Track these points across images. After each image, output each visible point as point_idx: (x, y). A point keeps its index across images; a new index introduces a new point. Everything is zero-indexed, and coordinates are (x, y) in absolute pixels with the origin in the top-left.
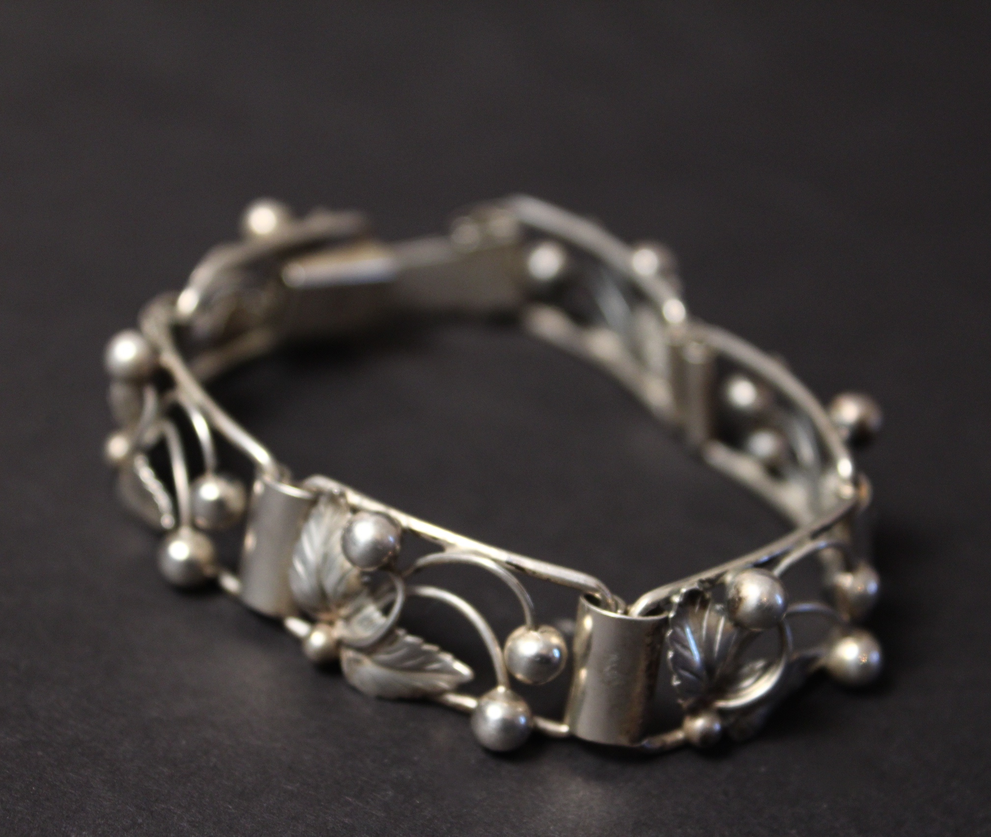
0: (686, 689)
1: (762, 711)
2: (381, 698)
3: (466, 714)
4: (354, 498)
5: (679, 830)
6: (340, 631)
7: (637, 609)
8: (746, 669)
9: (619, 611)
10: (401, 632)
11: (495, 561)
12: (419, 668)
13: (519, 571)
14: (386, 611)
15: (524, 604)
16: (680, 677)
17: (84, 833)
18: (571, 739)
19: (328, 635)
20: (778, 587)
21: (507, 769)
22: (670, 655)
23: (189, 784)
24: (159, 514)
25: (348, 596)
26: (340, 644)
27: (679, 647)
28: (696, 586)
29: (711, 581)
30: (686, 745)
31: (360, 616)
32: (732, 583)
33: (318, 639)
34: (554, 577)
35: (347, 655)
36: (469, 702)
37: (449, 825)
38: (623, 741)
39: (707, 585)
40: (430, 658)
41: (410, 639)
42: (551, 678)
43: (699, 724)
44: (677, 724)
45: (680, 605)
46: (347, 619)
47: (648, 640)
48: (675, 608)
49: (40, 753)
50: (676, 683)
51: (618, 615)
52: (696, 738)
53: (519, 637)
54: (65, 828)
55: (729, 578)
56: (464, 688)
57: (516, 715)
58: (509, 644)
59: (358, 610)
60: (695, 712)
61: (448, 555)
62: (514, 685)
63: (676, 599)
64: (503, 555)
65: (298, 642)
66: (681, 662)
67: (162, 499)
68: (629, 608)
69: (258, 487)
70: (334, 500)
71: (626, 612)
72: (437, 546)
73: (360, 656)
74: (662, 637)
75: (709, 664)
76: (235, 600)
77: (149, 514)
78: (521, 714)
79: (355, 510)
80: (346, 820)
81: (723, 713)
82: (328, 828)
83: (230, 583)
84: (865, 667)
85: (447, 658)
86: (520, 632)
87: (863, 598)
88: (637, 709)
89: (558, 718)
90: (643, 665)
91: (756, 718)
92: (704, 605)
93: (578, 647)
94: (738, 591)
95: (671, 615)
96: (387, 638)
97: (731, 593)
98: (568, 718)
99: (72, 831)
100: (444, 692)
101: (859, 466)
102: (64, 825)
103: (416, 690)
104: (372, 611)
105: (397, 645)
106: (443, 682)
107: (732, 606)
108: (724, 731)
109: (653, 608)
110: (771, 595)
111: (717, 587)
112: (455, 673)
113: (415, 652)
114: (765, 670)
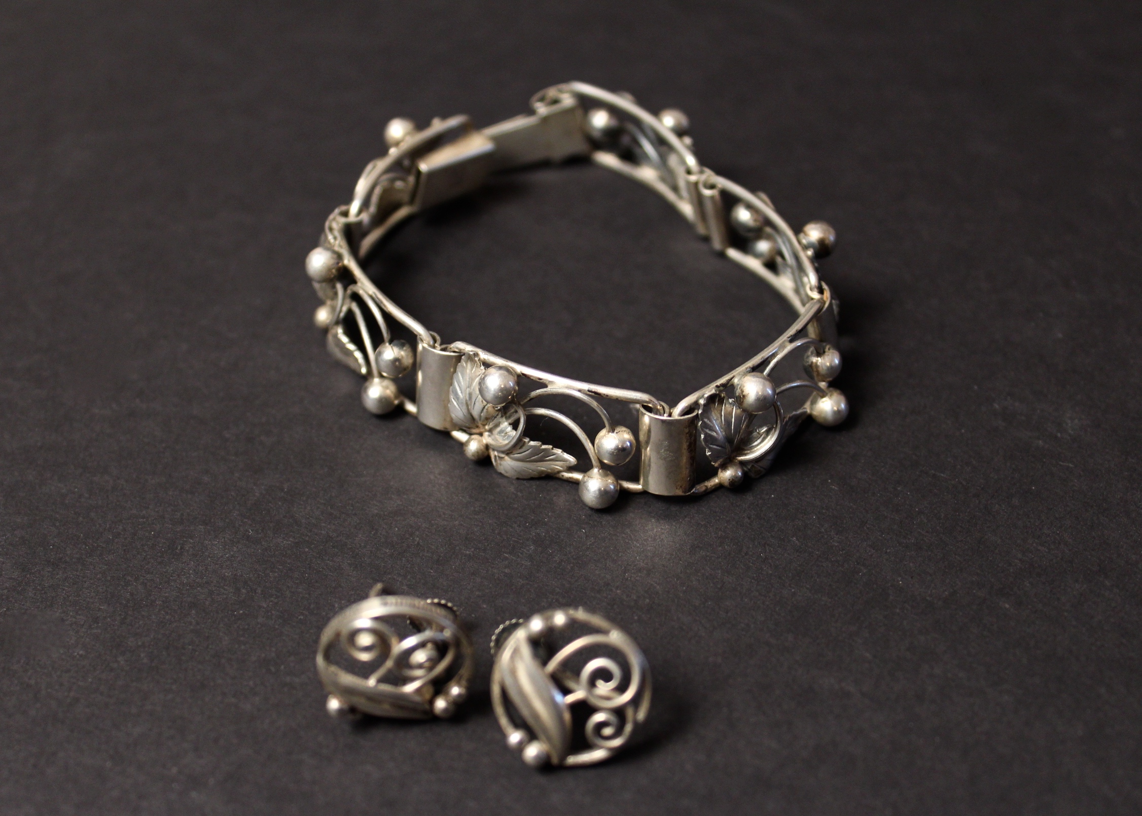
0: (716, 456)
1: (770, 457)
2: (518, 479)
3: (576, 484)
4: (484, 355)
5: (720, 548)
6: (487, 439)
7: (677, 411)
8: (755, 434)
9: (665, 415)
10: (527, 440)
11: (580, 391)
12: (541, 460)
13: (596, 396)
14: (515, 426)
15: (603, 417)
16: (711, 450)
17: (343, 602)
18: (644, 493)
19: (479, 441)
20: (768, 384)
21: (606, 519)
22: (702, 436)
23: (404, 559)
24: (360, 366)
25: (488, 419)
26: (487, 447)
27: (708, 431)
28: (713, 391)
29: (723, 385)
30: (720, 486)
31: (498, 429)
32: (738, 385)
33: (474, 446)
34: (620, 397)
35: (493, 454)
36: (577, 476)
37: (572, 565)
38: (679, 492)
39: (722, 388)
40: (547, 453)
41: (532, 443)
42: (627, 460)
43: (727, 475)
44: (714, 473)
45: (705, 405)
46: (490, 431)
47: (687, 430)
48: (702, 407)
49: (307, 550)
50: (708, 454)
51: (665, 417)
52: (726, 483)
53: (603, 437)
54: (330, 600)
55: (736, 381)
56: (571, 469)
57: (607, 485)
58: (597, 441)
59: (497, 425)
60: (724, 467)
61: (551, 389)
62: (603, 466)
63: (702, 402)
64: (586, 386)
65: (461, 445)
66: (710, 439)
67: (358, 355)
68: (671, 411)
69: (420, 347)
70: (471, 358)
71: (670, 415)
72: (542, 384)
73: (503, 455)
74: (696, 426)
75: (729, 439)
76: (415, 417)
77: (352, 364)
78: (610, 483)
79: (487, 365)
80: (506, 571)
81: (743, 464)
82: (495, 578)
83: (411, 408)
84: (838, 412)
85: (559, 451)
86: (603, 432)
87: (831, 368)
88: (685, 472)
89: (636, 480)
90: (685, 446)
91: (765, 463)
92: (721, 401)
93: (642, 437)
94: (742, 391)
95: (700, 412)
96: (518, 444)
97: (738, 392)
98: (641, 481)
99: (335, 601)
100: (559, 472)
101: (822, 276)
102: (330, 598)
103: (542, 472)
104: (505, 425)
105: (524, 448)
106: (558, 466)
107: (740, 400)
108: (745, 474)
109: (686, 410)
110: (764, 390)
111: (729, 388)
112: (565, 460)
113: (537, 451)
114: (768, 433)
